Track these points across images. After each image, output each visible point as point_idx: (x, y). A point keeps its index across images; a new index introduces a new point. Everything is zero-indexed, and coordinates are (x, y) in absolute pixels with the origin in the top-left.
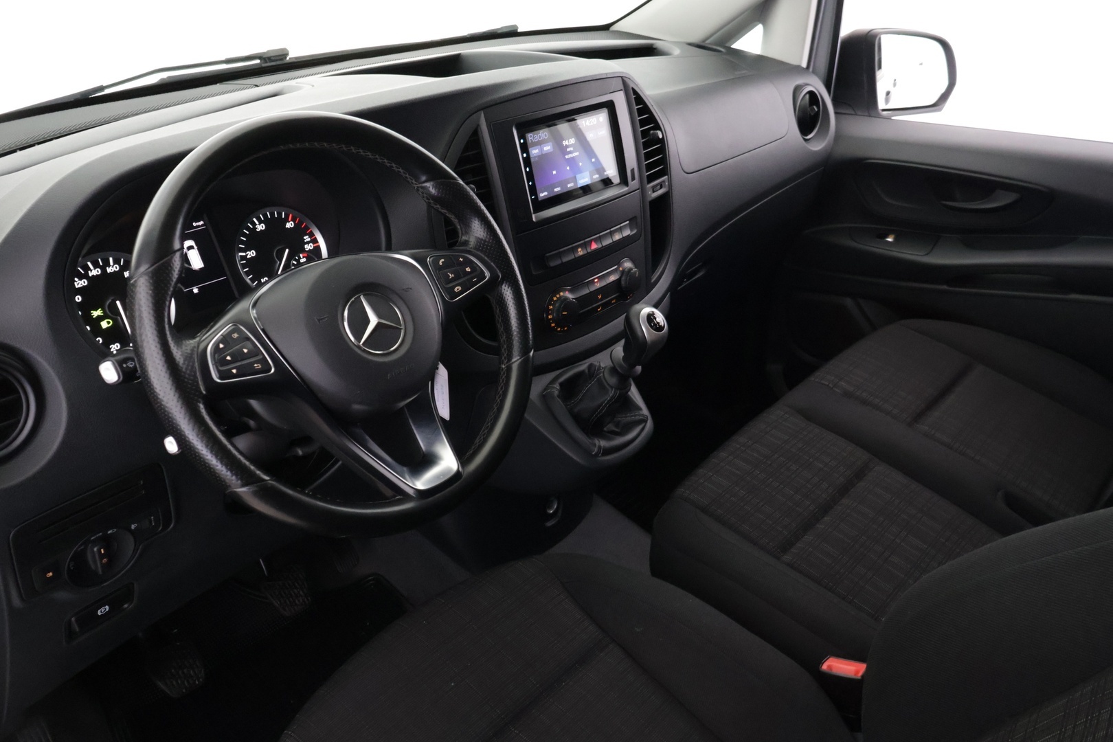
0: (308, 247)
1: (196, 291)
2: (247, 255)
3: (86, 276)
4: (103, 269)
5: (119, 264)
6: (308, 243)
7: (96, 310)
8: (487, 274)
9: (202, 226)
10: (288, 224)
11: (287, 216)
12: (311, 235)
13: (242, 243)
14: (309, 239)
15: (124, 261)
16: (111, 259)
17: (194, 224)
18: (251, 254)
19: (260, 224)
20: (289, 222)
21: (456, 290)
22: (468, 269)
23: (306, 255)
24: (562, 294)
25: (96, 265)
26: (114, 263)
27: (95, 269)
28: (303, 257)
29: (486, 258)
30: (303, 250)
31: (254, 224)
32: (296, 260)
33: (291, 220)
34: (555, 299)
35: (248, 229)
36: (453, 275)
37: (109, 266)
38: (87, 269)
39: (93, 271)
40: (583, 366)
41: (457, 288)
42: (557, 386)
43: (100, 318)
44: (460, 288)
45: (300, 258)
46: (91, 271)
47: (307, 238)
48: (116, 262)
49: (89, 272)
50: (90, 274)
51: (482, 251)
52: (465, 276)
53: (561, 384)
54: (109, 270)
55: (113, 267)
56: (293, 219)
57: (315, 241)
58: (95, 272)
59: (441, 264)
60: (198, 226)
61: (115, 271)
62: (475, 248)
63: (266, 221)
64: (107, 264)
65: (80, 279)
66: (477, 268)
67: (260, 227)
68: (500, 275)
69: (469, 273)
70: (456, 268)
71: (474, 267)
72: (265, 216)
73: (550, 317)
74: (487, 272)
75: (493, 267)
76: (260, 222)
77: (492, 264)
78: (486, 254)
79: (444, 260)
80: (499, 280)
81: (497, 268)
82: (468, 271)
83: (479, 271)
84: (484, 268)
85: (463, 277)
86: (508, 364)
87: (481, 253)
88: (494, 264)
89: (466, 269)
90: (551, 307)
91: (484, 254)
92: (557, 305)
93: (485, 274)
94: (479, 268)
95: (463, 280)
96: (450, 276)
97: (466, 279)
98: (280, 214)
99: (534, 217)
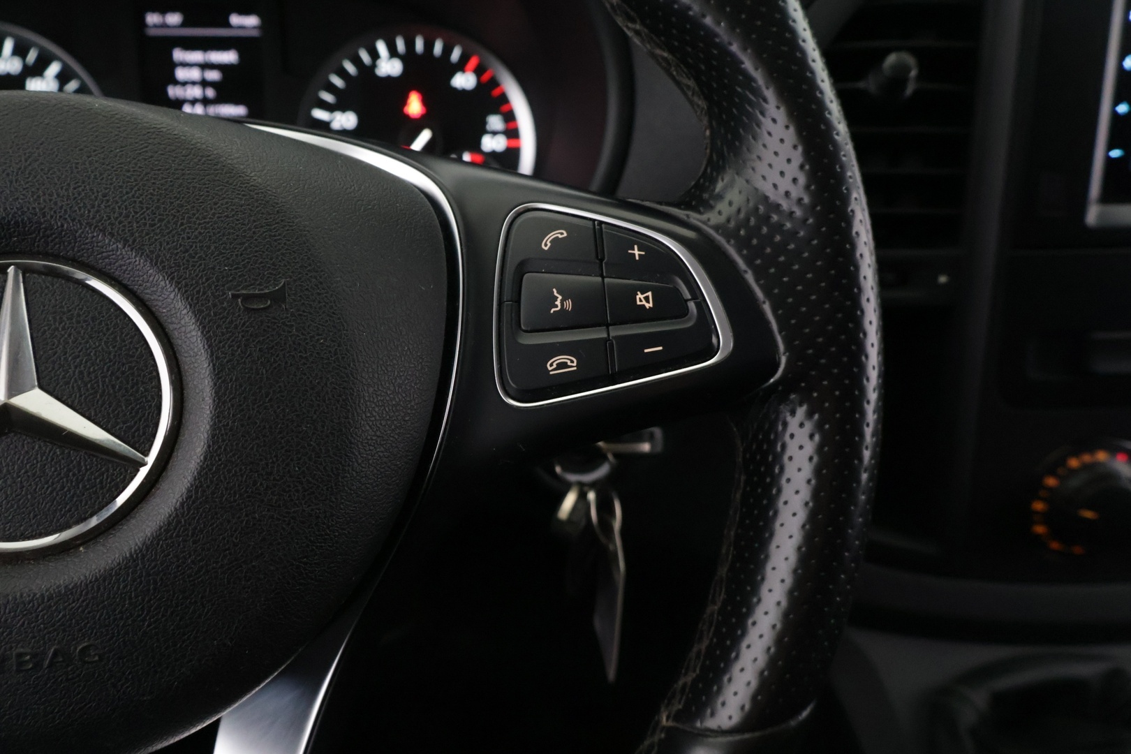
0: (492, 143)
2: (332, 120)
5: (24, 60)
6: (495, 133)
8: (723, 338)
9: (253, 27)
10: (460, 76)
11: (464, 58)
12: (509, 117)
14: (500, 126)
15: (37, 55)
16: (9, 43)
17: (235, 20)
18: (344, 120)
19: (389, 60)
20: (464, 73)
21: (552, 365)
22: (644, 300)
23: (478, 159)
24: (1102, 456)
26: (14, 54)
29: (750, 277)
30: (475, 147)
31: (375, 55)
33: (473, 72)
34: (1074, 464)
35: (357, 61)
36: (569, 305)
41: (561, 359)
44: (572, 363)
47: (495, 122)
48: (20, 51)
52: (618, 322)
55: (7, 61)
56: (479, 71)
57: (512, 133)
59: (546, 245)
60: (242, 27)
61: (8, 71)
62: (722, 228)
63: (409, 59)
66: (692, 305)
67: (389, 67)
68: (783, 360)
69: (641, 315)
70: (599, 279)
71: (677, 292)
72: (410, 44)
73: (1039, 506)
74: (730, 334)
75: (768, 323)
76: (393, 53)
77: (767, 308)
78: (758, 262)
79: (565, 235)
80: (772, 380)
81: (780, 332)
82: (644, 302)
83: (690, 324)
84: (723, 315)
85: (608, 326)
86: (680, 726)
87: (739, 252)
88: (774, 311)
89: (639, 296)
90: (1051, 482)
91: (749, 262)
92: (1075, 482)
93: (714, 340)
94: (698, 305)
95: (605, 335)
96: (558, 303)
97: (616, 332)
98: (447, 51)
99: (1093, 215)
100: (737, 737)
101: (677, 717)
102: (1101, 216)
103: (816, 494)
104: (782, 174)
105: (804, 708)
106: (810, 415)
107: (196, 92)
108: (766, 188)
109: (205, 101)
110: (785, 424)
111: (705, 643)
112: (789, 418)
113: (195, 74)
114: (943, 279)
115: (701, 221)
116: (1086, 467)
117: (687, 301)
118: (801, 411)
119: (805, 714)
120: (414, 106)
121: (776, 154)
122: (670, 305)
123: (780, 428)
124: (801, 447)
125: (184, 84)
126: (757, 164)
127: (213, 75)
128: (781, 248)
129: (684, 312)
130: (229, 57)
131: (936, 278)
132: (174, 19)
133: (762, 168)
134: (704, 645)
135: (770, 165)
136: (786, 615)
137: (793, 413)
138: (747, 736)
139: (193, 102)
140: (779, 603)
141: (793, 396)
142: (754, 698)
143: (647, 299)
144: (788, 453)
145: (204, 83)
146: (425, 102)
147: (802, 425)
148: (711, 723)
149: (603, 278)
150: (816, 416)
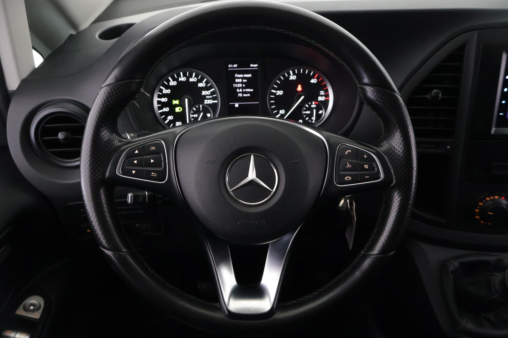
0: (320, 99)
1: (237, 105)
2: (276, 93)
3: (177, 80)
4: (188, 79)
5: (197, 78)
6: (322, 96)
7: (176, 100)
8: (382, 176)
9: (256, 67)
10: (312, 80)
11: (314, 75)
12: (326, 91)
13: (277, 84)
14: (323, 94)
15: (201, 77)
16: (194, 74)
17: (251, 65)
18: (280, 93)
19: (293, 75)
20: (314, 79)
21: (346, 178)
22: (366, 166)
23: (317, 103)
24: (497, 197)
25: (185, 75)
26: (195, 77)
27: (183, 77)
28: (315, 104)
29: (389, 163)
30: (316, 100)
31: (289, 74)
32: (308, 105)
33: (316, 78)
34: (488, 199)
35: (284, 76)
36: (350, 166)
37: (192, 77)
38: (179, 76)
39: (182, 78)
40: (491, 258)
41: (348, 177)
42: (456, 264)
43: (176, 106)
44: (350, 178)
45: (312, 104)
46: (181, 78)
47: (322, 93)
48: (197, 76)
49: (180, 78)
50: (180, 79)
51: (388, 156)
52: (360, 171)
53: (461, 263)
54: (191, 80)
55: (193, 78)
56: (318, 78)
57: (327, 96)
58: (182, 79)
59: (346, 153)
60: (253, 67)
61: (194, 81)
62: (384, 152)
63: (298, 75)
64: (191, 76)
65: (173, 81)
66: (376, 168)
67: (293, 78)
68: (394, 181)
69: (365, 169)
70: (357, 161)
71: (373, 166)
72: (299, 71)
73: (477, 210)
74: (383, 175)
75: (392, 173)
76: (294, 74)
77: (392, 170)
78: (391, 160)
79: (351, 151)
80: (391, 185)
81: (394, 175)
82: (366, 167)
83: (376, 172)
84: (382, 171)
85: (358, 171)
86: (366, 253)
87: (387, 158)
88: (393, 171)
89: (365, 166)
90: (481, 204)
91: (389, 160)
92: (487, 204)
93: (380, 176)
94: (377, 168)
95: (357, 173)
96: (348, 166)
97: (360, 173)
98: (309, 72)
99: (493, 130)
100: (377, 256)
101: (365, 252)
102: (495, 131)
103: (399, 209)
104: (398, 142)
105: (392, 252)
106: (399, 193)
107: (240, 85)
108: (394, 145)
109: (243, 88)
110: (394, 194)
111: (373, 238)
112: (394, 193)
113: (240, 80)
114: (448, 147)
115: (379, 150)
116: (491, 200)
117: (375, 167)
118: (397, 192)
119: (392, 253)
120: (299, 88)
121: (397, 138)
122: (371, 168)
123: (393, 195)
124: (396, 199)
125: (238, 83)
126: (393, 140)
127: (245, 81)
128: (396, 158)
129: (374, 169)
130: (250, 75)
131: (447, 147)
132: (235, 66)
133: (394, 140)
134: (372, 238)
135: (396, 140)
136: (390, 233)
137: (395, 192)
138: (379, 256)
139: (239, 88)
140: (388, 230)
141: (396, 189)
142: (381, 248)
143: (367, 166)
144: (394, 200)
145: (242, 83)
146: (302, 87)
147: (397, 195)
148: (372, 253)
149: (358, 161)
150: (400, 193)
